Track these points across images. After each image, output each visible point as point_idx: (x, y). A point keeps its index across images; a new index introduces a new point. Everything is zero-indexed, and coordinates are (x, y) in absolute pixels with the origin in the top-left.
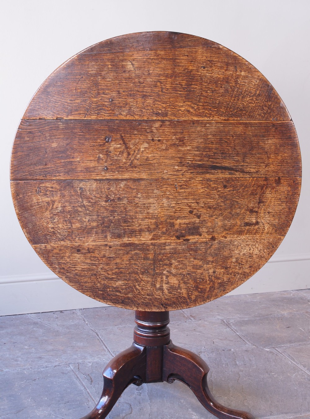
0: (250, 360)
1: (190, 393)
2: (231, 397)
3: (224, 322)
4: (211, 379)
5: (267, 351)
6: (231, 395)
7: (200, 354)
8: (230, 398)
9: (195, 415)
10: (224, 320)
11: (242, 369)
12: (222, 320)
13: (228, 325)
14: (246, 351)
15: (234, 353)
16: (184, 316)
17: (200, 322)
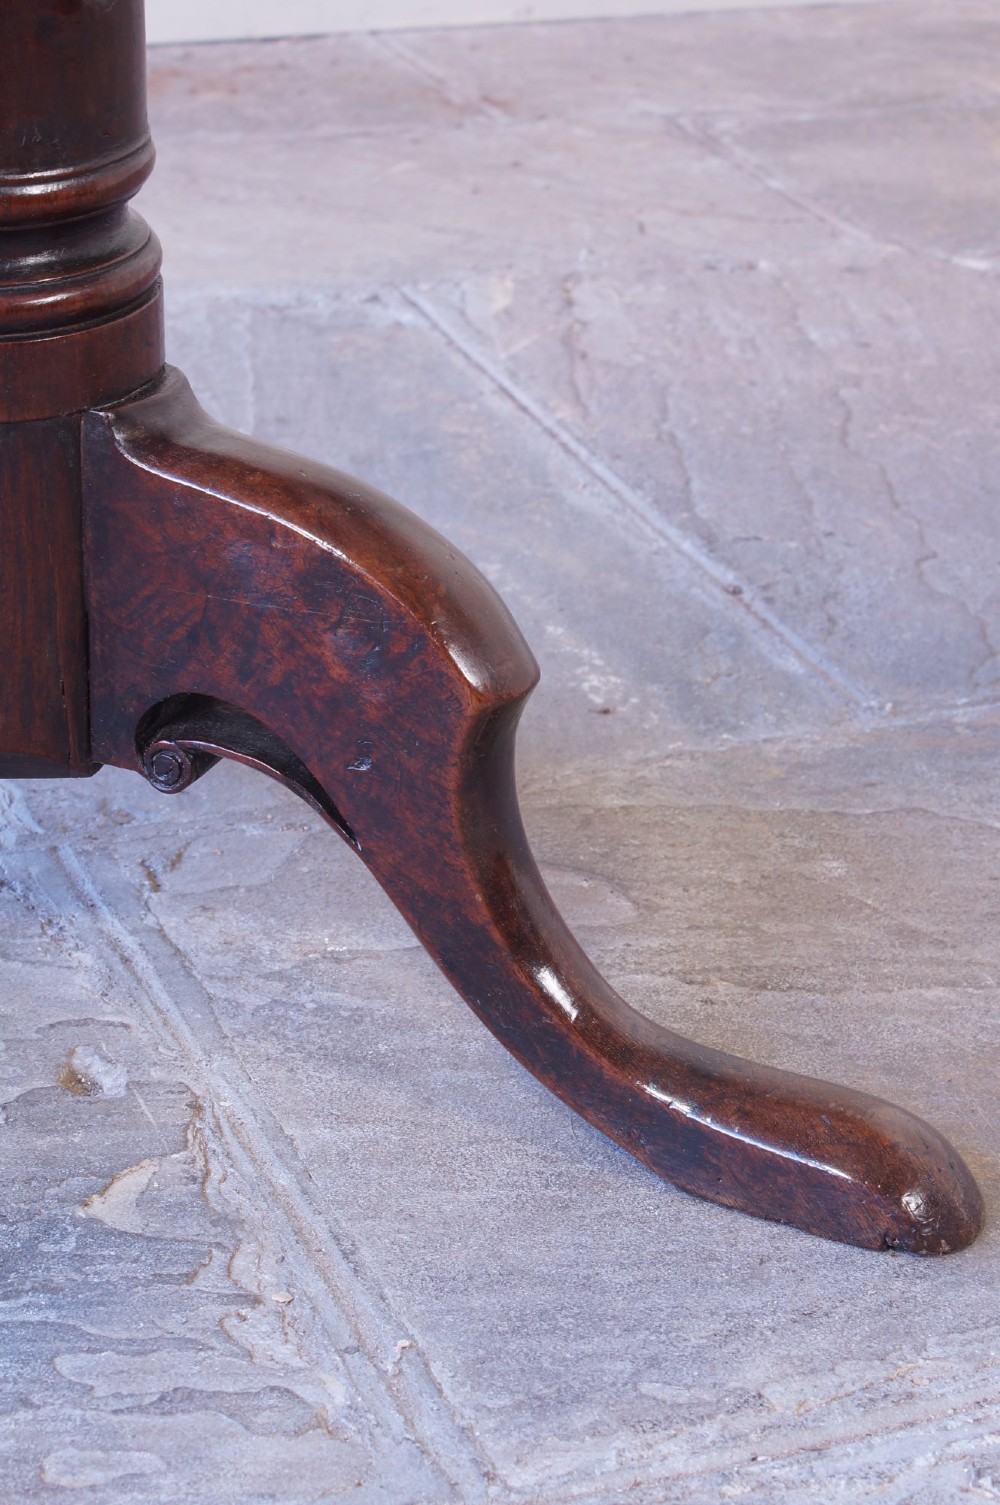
0: (889, 319)
1: (537, 518)
2: (825, 541)
3: (680, 128)
4: (666, 427)
5: (983, 275)
6: (824, 526)
7: (569, 285)
8: (819, 544)
9: (594, 668)
10: (684, 121)
11: (852, 369)
12: (670, 121)
13: (709, 143)
14: (851, 270)
15: (778, 282)
16: (447, 103)
17: (543, 126)
